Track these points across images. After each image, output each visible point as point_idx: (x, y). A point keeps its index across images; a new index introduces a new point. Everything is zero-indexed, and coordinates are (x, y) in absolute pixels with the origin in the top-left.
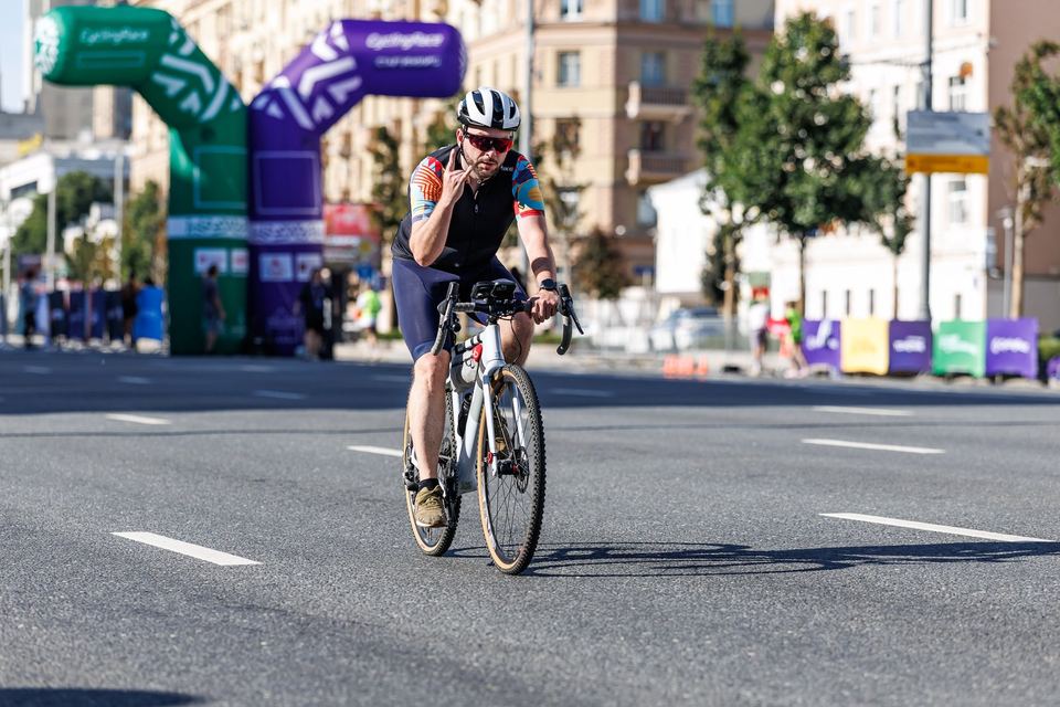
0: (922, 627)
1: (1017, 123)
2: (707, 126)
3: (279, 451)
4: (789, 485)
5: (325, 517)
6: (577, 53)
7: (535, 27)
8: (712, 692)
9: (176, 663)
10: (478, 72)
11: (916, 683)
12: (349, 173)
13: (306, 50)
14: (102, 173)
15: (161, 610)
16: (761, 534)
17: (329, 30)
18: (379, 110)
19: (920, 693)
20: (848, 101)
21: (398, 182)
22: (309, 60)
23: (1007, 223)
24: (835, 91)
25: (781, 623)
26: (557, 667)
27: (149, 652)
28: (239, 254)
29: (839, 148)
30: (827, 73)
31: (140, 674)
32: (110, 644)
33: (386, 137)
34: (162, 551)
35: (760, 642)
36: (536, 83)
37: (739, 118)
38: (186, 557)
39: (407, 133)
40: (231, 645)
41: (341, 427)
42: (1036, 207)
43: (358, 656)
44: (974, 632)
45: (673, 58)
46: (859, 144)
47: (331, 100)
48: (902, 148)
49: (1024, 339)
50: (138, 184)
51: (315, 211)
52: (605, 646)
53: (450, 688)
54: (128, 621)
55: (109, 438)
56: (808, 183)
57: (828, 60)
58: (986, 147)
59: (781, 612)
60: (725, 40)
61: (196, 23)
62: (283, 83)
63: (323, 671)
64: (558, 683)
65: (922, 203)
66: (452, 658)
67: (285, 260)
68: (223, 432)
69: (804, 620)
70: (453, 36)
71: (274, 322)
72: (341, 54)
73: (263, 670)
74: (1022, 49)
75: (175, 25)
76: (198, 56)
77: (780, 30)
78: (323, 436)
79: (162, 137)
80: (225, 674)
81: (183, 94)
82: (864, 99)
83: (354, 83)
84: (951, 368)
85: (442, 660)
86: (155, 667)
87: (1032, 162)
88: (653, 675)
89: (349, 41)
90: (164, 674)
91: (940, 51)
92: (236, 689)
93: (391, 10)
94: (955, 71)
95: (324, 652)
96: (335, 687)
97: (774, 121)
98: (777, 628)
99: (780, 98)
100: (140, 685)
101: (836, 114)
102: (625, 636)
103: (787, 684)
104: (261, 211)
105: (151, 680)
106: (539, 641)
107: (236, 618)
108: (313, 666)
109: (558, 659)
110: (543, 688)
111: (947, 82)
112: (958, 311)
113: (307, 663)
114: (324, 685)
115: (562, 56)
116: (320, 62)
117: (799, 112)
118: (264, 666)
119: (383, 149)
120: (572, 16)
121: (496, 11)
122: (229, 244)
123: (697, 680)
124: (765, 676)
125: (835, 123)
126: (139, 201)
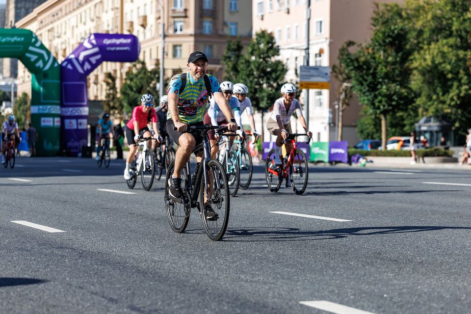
0: (306, 252)
1: (340, 71)
2: (228, 72)
3: (72, 191)
4: (258, 202)
5: (88, 215)
6: (180, 46)
7: (165, 36)
8: (230, 276)
9: (34, 268)
10: (144, 52)
11: (304, 272)
12: (97, 90)
13: (81, 45)
14: (7, 90)
15: (29, 249)
16: (248, 219)
17: (89, 37)
18: (108, 67)
19: (305, 276)
20: (279, 63)
21: (115, 92)
22: (82, 48)
23: (337, 107)
24: (274, 59)
25: (255, 251)
26: (174, 268)
27: (24, 264)
28: (57, 119)
29: (275, 80)
30: (271, 52)
31: (21, 273)
32: (10, 261)
33: (110, 77)
34: (29, 228)
35: (247, 258)
36: (165, 57)
37: (239, 69)
38: (38, 230)
39: (118, 75)
40: (55, 261)
41: (94, 182)
42: (347, 101)
43: (101, 265)
44: (325, 254)
45: (215, 47)
46: (283, 78)
47: (90, 63)
48: (298, 80)
49: (343, 149)
50: (20, 94)
51: (85, 103)
52: (191, 260)
53: (135, 276)
54: (16, 253)
55: (10, 187)
56: (264, 93)
57: (271, 48)
58: (329, 79)
59: (255, 247)
60: (234, 41)
61: (41, 35)
62: (72, 56)
63: (88, 270)
64: (174, 274)
65: (306, 99)
66: (135, 265)
67: (74, 121)
68: (51, 184)
69: (263, 250)
70: (135, 39)
71: (70, 144)
72: (94, 46)
73: (66, 270)
74: (341, 44)
75: (34, 36)
76: (42, 47)
77: (254, 37)
78: (87, 185)
79: (29, 77)
80: (52, 272)
81: (37, 61)
82: (284, 62)
83: (99, 57)
84: (316, 159)
85: (132, 266)
86: (26, 269)
87: (345, 84)
88: (208, 270)
89: (96, 41)
90: (30, 272)
91: (312, 44)
92: (56, 277)
93: (112, 30)
94: (317, 52)
95: (89, 263)
96: (93, 276)
97: (252, 70)
98: (253, 253)
99: (254, 61)
100: (21, 276)
101: (275, 67)
102: (198, 256)
103: (257, 273)
104: (65, 104)
105: (25, 274)
106: (167, 258)
107: (56, 251)
108: (84, 268)
109: (174, 265)
110: (168, 275)
111: (314, 55)
112: (319, 138)
113: (82, 267)
114: (88, 275)
115: (175, 47)
116: (86, 49)
117: (261, 67)
118: (67, 268)
119: (110, 81)
120: (179, 32)
121: (151, 30)
122: (54, 116)
123: (224, 272)
124: (249, 270)
125: (274, 70)
126: (20, 100)
